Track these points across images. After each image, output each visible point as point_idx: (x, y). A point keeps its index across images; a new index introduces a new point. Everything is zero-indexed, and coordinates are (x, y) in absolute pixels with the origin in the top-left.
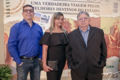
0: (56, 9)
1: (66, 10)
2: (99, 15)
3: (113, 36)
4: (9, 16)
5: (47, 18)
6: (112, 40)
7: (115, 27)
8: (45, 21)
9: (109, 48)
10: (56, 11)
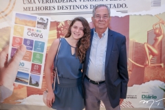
0: (56, 8)
1: (72, 7)
2: (126, 12)
3: (153, 46)
5: (45, 22)
6: (152, 53)
7: (157, 31)
8: (43, 26)
9: (146, 66)
10: (56, 11)
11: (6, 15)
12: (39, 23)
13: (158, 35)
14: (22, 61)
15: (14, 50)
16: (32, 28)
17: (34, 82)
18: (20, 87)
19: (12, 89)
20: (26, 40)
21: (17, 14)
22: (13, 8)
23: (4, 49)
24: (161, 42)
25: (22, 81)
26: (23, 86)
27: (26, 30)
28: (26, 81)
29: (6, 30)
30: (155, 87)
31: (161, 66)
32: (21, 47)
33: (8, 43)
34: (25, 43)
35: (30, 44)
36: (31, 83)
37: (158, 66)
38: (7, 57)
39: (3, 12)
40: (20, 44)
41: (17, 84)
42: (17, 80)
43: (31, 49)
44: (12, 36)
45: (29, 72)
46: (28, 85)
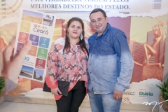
0: (62, 6)
1: (77, 7)
2: (128, 13)
3: (152, 46)
4: (5, 17)
5: (51, 19)
7: (157, 32)
8: (49, 23)
9: (144, 64)
10: (62, 9)
11: (14, 11)
12: (45, 20)
13: (157, 36)
14: (27, 56)
15: (19, 44)
16: (38, 24)
17: (38, 76)
18: (24, 80)
19: (16, 82)
20: (32, 36)
21: (24, 11)
22: (20, 4)
23: (10, 44)
24: (160, 42)
25: (26, 75)
26: (27, 80)
27: (32, 27)
28: (31, 75)
29: (14, 25)
30: (152, 85)
31: (158, 66)
32: (26, 43)
33: (14, 38)
34: (31, 39)
35: (36, 40)
36: (35, 77)
37: (156, 65)
38: (13, 52)
39: (10, 8)
40: (26, 39)
41: (22, 77)
42: (22, 73)
43: (37, 45)
44: (19, 31)
45: (34, 66)
46: (32, 79)
